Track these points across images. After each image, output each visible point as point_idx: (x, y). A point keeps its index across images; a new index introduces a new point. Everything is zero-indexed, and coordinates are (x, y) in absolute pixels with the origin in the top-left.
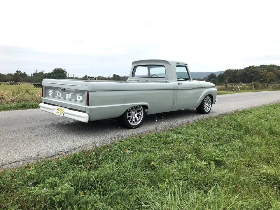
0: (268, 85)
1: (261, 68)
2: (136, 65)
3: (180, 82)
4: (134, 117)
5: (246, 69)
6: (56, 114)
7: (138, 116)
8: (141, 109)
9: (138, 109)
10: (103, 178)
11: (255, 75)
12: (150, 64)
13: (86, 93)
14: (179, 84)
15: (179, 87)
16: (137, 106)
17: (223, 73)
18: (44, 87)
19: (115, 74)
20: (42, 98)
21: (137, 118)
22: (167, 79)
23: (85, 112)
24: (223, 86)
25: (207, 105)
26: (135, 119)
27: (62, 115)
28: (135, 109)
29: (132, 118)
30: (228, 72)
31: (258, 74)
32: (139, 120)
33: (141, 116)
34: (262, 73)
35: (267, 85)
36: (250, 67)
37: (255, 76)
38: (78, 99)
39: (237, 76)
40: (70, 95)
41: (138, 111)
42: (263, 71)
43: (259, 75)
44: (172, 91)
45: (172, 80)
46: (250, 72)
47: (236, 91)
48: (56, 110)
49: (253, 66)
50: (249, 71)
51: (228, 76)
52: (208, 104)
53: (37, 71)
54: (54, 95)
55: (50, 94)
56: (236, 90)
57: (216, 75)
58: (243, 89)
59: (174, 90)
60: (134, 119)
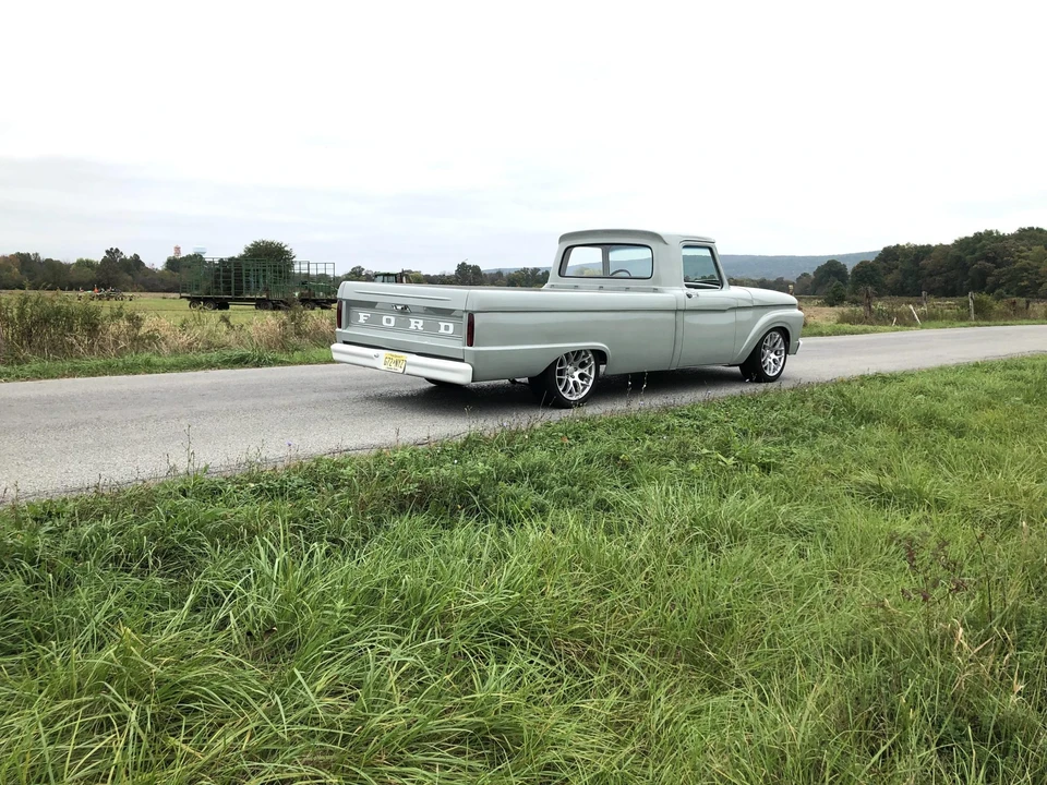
0: (1028, 303)
1: (1022, 240)
2: (571, 242)
3: (692, 291)
4: (571, 380)
5: (964, 245)
6: (384, 368)
7: (582, 376)
8: (589, 360)
9: (581, 360)
10: (533, 468)
11: (996, 268)
12: (608, 241)
13: (466, 316)
14: (689, 296)
15: (690, 304)
16: (579, 352)
17: (872, 259)
18: (344, 303)
19: (464, 264)
20: (338, 330)
21: (580, 382)
22: (658, 282)
23: (462, 361)
24: (860, 309)
25: (773, 356)
26: (575, 384)
27: (401, 370)
28: (575, 359)
29: (568, 382)
30: (891, 254)
31: (1009, 263)
32: (585, 386)
33: (589, 378)
34: (1023, 258)
35: (1025, 305)
36: (978, 237)
37: (996, 272)
38: (442, 330)
39: (926, 272)
40: (421, 322)
41: (583, 365)
42: (1029, 253)
43: (1012, 267)
44: (671, 316)
45: (672, 284)
46: (977, 254)
47: (905, 325)
48: (382, 358)
49: (991, 232)
50: (973, 253)
51: (890, 271)
52: (776, 354)
53: (178, 249)
54: (374, 322)
55: (362, 320)
56: (906, 321)
57: (845, 266)
58: (930, 319)
59: (676, 311)
60: (572, 385)
